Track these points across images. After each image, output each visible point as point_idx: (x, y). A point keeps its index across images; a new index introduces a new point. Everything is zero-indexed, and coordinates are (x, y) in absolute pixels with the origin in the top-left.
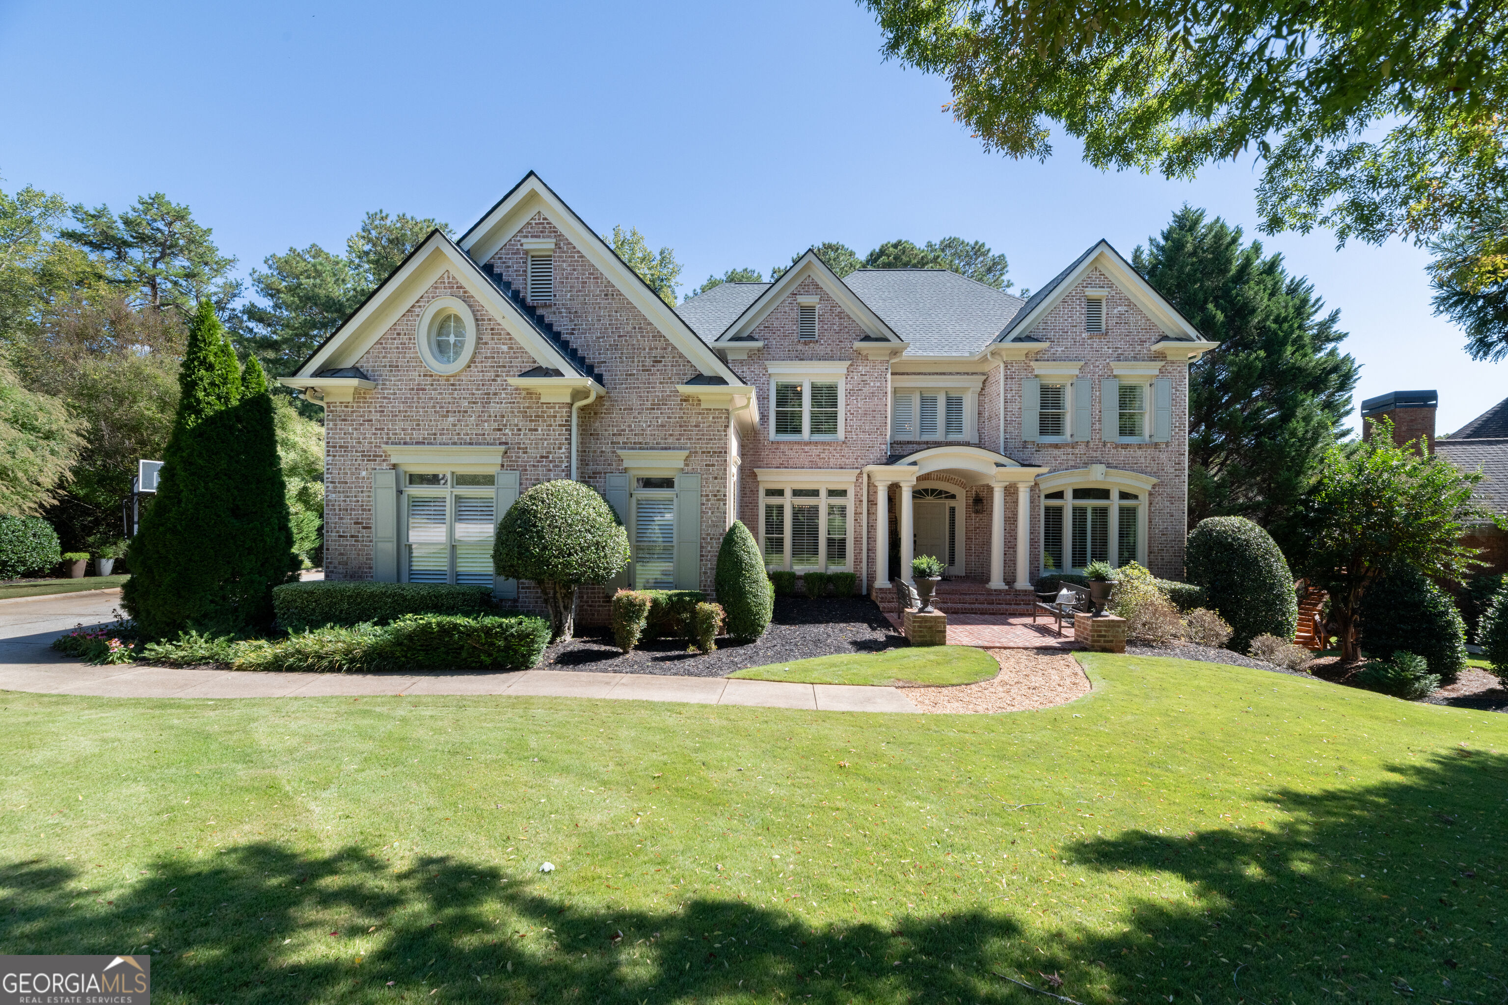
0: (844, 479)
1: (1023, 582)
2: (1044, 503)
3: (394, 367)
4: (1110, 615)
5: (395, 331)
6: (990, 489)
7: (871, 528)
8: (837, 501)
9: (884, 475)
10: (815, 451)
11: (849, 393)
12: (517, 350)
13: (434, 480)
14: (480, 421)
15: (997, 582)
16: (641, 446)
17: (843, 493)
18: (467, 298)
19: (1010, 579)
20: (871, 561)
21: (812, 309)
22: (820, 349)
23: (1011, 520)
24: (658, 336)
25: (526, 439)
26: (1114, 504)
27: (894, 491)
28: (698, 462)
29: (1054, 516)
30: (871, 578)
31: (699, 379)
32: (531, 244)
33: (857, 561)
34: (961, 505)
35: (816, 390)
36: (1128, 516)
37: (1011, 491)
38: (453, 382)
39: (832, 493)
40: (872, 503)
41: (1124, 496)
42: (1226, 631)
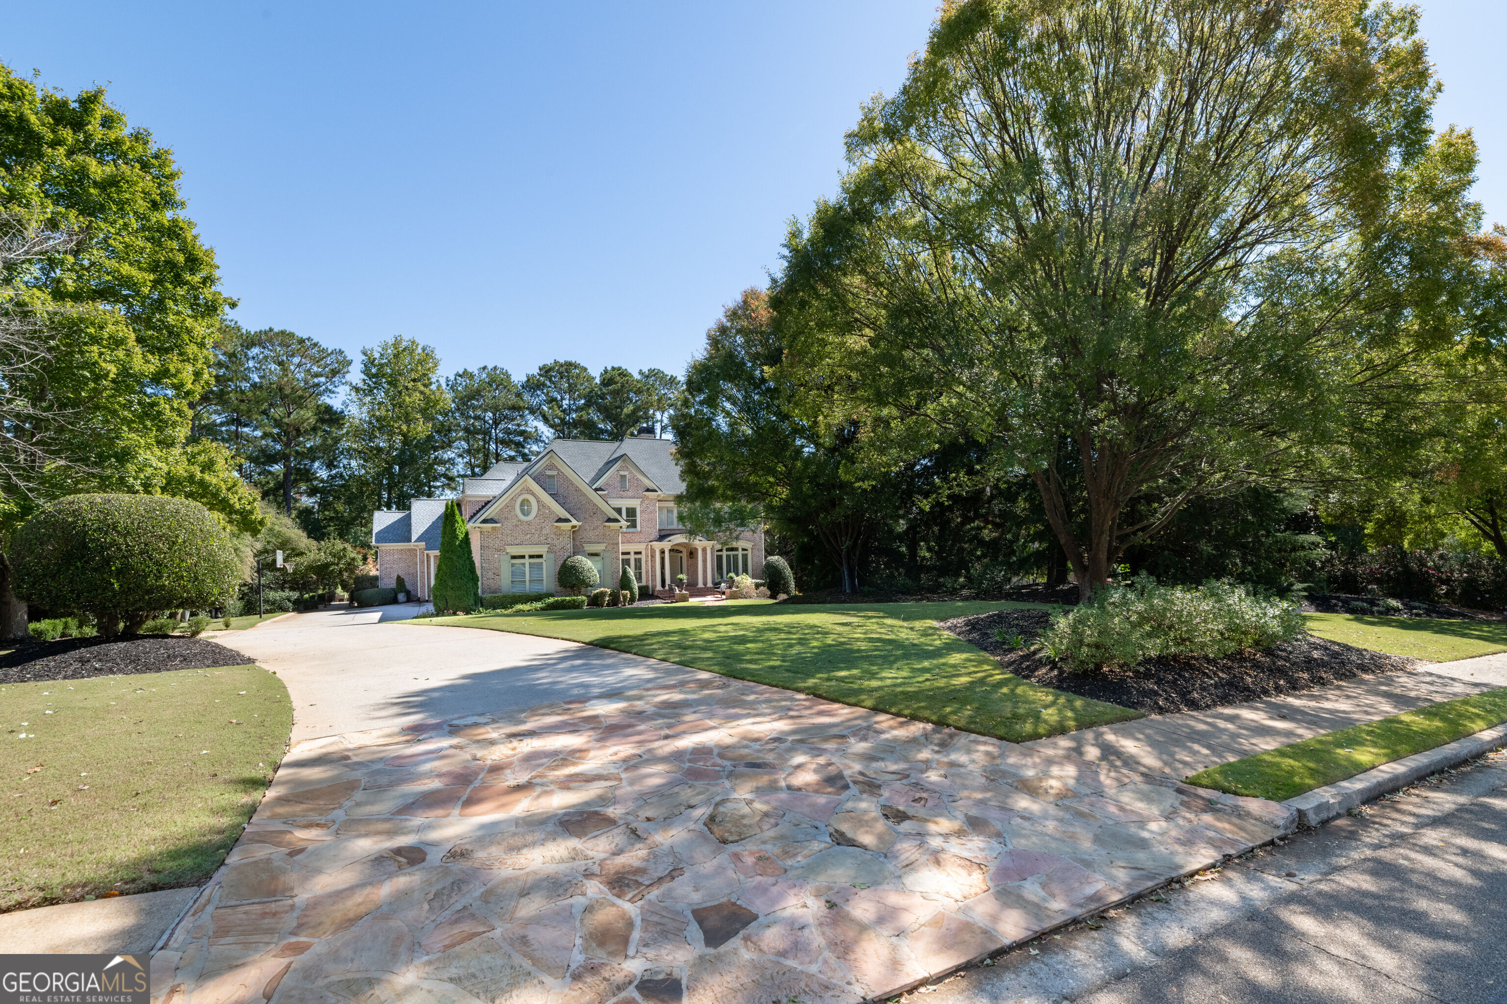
0: (641, 547)
1: (710, 584)
2: (716, 553)
3: (506, 518)
4: (734, 589)
5: (507, 506)
6: (696, 549)
7: (653, 567)
8: (638, 556)
9: (658, 546)
10: (629, 536)
11: (642, 512)
12: (552, 512)
13: (523, 557)
14: (539, 536)
15: (700, 585)
16: (590, 542)
17: (640, 553)
18: (533, 494)
19: (705, 583)
20: (654, 580)
21: (625, 476)
22: (630, 494)
23: (705, 571)
24: (595, 505)
25: (556, 542)
26: (740, 553)
27: (663, 552)
28: (610, 548)
29: (720, 558)
30: (654, 587)
31: (610, 520)
32: (548, 473)
33: (647, 581)
34: (684, 555)
35: (627, 509)
36: (745, 557)
37: (704, 550)
38: (529, 523)
39: (636, 553)
40: (653, 557)
41: (744, 550)
42: (769, 593)
